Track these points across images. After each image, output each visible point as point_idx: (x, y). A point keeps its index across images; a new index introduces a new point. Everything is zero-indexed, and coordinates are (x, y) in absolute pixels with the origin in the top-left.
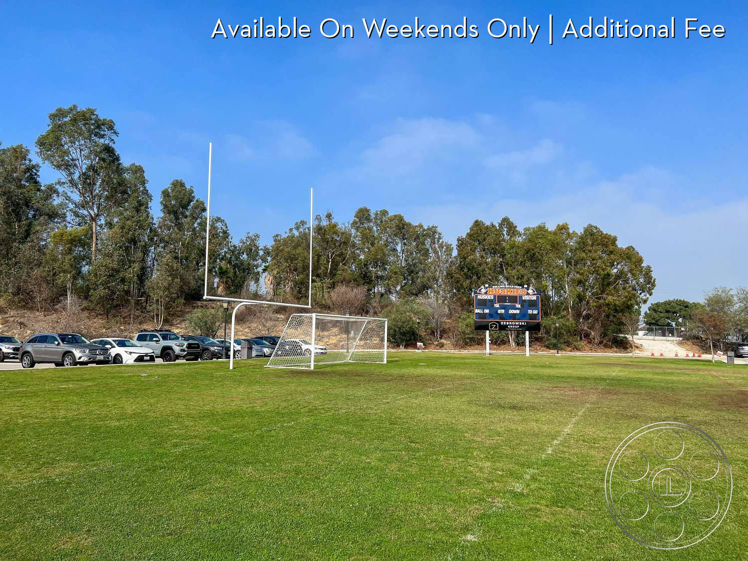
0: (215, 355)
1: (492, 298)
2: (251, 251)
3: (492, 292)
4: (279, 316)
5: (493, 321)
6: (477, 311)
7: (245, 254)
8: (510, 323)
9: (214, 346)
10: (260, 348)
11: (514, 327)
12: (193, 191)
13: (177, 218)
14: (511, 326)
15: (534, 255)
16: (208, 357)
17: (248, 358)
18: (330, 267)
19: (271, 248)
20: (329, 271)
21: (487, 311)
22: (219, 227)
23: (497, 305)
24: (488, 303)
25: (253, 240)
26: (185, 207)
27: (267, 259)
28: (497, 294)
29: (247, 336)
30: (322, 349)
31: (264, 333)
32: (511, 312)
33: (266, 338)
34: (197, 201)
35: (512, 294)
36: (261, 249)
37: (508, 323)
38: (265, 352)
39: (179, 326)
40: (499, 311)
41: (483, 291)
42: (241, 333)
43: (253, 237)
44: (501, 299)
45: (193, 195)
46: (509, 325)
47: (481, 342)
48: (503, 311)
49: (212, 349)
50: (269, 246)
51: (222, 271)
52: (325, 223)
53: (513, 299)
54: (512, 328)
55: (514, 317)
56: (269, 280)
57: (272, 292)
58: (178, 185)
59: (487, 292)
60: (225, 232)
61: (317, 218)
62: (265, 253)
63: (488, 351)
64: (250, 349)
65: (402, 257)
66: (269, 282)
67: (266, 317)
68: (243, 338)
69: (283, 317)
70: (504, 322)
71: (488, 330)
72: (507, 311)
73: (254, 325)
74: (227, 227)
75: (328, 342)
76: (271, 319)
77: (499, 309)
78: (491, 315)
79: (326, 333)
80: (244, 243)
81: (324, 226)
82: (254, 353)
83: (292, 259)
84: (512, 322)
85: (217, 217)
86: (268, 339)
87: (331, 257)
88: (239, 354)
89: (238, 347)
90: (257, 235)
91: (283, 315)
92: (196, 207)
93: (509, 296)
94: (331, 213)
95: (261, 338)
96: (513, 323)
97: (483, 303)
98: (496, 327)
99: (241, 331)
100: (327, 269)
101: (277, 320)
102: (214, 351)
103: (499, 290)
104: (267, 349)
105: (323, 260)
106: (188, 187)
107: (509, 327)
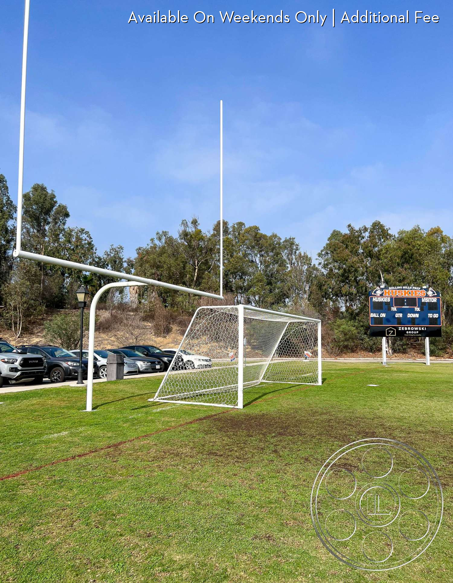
0: (69, 376)
1: (389, 301)
2: (115, 263)
3: (389, 294)
4: (146, 324)
5: (390, 327)
6: (372, 315)
7: (109, 265)
8: (409, 328)
9: (68, 361)
10: (132, 362)
11: (412, 332)
12: (54, 196)
13: (39, 225)
14: (410, 332)
15: (412, 256)
16: (59, 377)
17: (117, 378)
18: (196, 274)
19: (134, 260)
20: (195, 279)
21: (383, 315)
22: (84, 238)
23: (394, 309)
24: (385, 307)
25: (117, 251)
26: (48, 212)
27: (131, 271)
28: (394, 296)
29: (113, 345)
30: (206, 360)
31: (132, 342)
32: (410, 315)
33: (137, 348)
34: (59, 205)
35: (410, 296)
36: (125, 261)
37: (406, 329)
38: (140, 366)
39: (40, 334)
40: (397, 315)
41: (379, 292)
42: (106, 342)
43: (117, 249)
44: (399, 301)
45: (55, 200)
46: (407, 330)
47: (376, 350)
48: (401, 315)
49: (65, 364)
50: (132, 259)
51: (87, 280)
52: (191, 229)
53: (412, 302)
54: (411, 334)
55: (413, 321)
56: (134, 289)
57: (137, 301)
58: (39, 189)
59: (383, 293)
60: (89, 244)
61: (182, 223)
62: (129, 265)
63: (385, 359)
64: (121, 364)
65: (261, 267)
66: (134, 292)
67: (133, 324)
68: (109, 347)
69: (150, 324)
70: (401, 327)
71: (385, 336)
72: (405, 315)
73: (120, 333)
74: (91, 238)
75: (199, 350)
76: (138, 327)
77: (395, 312)
78: (387, 320)
79: (196, 341)
80: (108, 255)
81: (190, 232)
82: (126, 369)
83: (158, 267)
84: (411, 327)
85: (81, 229)
86: (140, 349)
87: (198, 264)
88: (104, 370)
89: (102, 361)
90: (121, 247)
91: (150, 322)
92: (58, 213)
93: (407, 299)
94: (197, 219)
95: (132, 348)
96: (412, 329)
97: (379, 306)
98: (393, 333)
99: (107, 340)
100: (193, 276)
101: (144, 328)
102: (67, 369)
103: (396, 291)
104: (141, 363)
105: (189, 267)
106: (49, 191)
107: (407, 332)
